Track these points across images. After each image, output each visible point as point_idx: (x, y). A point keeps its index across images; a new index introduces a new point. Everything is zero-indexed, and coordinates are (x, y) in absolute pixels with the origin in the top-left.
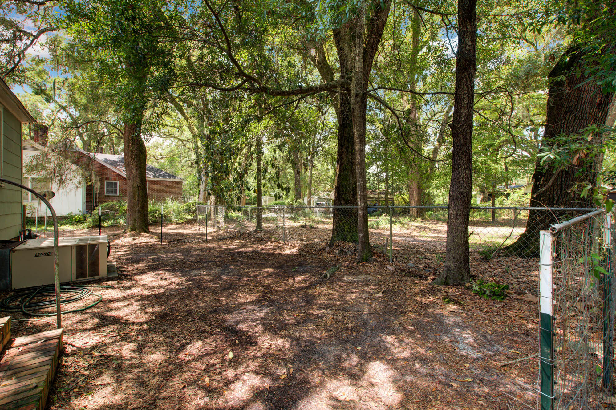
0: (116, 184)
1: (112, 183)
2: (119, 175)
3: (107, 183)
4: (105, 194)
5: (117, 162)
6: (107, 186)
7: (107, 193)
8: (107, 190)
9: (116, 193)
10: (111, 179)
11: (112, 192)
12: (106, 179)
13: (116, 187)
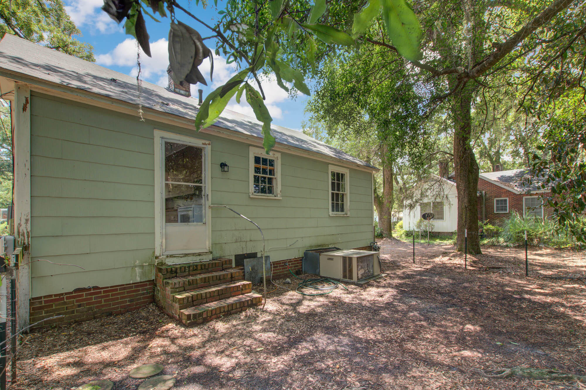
0: (506, 200)
1: (501, 200)
2: (509, 191)
3: (497, 201)
4: (495, 212)
5: (513, 177)
6: (497, 204)
7: (497, 211)
8: (497, 207)
9: (506, 210)
10: (500, 197)
11: (502, 210)
12: (496, 197)
13: (506, 204)
